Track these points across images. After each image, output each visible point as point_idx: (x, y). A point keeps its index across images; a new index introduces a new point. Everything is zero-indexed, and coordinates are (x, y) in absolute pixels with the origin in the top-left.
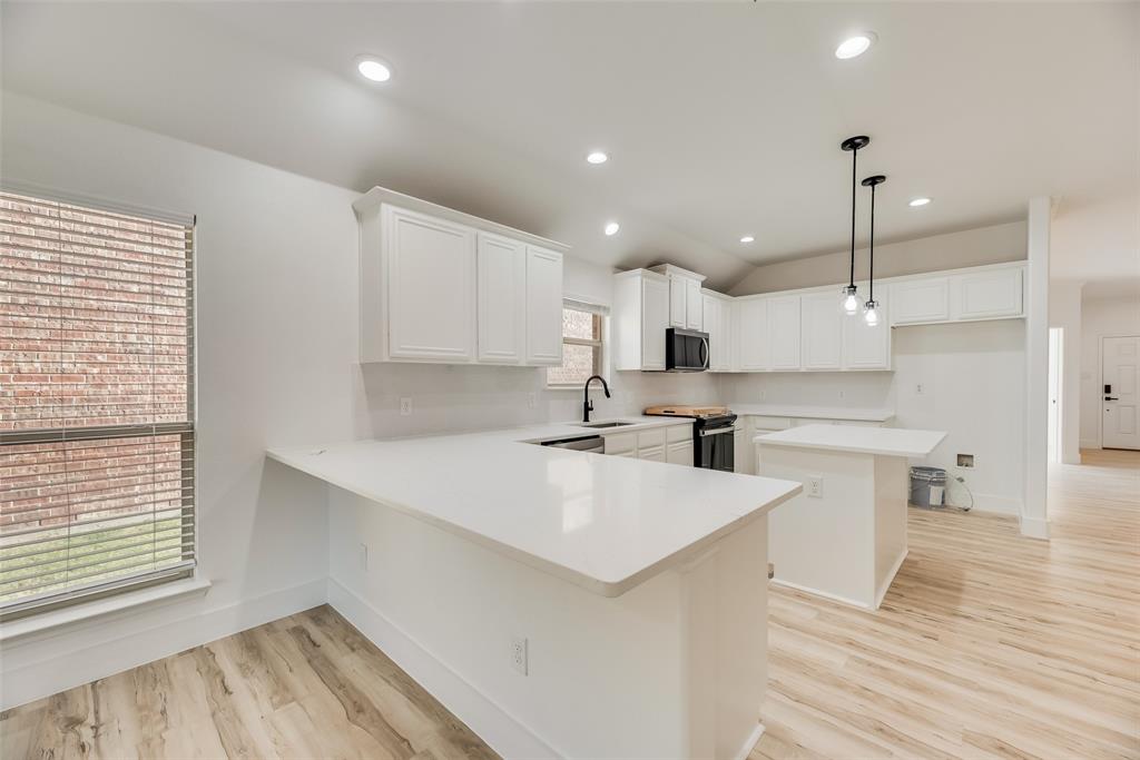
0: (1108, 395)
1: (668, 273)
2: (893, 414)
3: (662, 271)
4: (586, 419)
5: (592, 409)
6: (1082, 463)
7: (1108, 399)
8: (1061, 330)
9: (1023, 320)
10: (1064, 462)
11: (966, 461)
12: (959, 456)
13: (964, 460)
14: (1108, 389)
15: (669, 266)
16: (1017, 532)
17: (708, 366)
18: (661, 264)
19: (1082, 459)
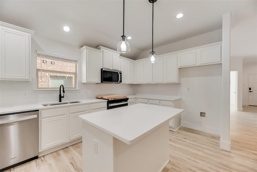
0: (250, 91)
1: (102, 50)
2: (181, 98)
3: (99, 49)
4: (60, 101)
5: (63, 97)
6: (243, 111)
7: (250, 92)
8: (237, 71)
9: (221, 64)
10: (238, 111)
11: (203, 114)
12: (201, 113)
13: (202, 114)
14: (250, 89)
15: (101, 47)
16: (218, 145)
17: (121, 81)
18: (99, 46)
19: (243, 109)
